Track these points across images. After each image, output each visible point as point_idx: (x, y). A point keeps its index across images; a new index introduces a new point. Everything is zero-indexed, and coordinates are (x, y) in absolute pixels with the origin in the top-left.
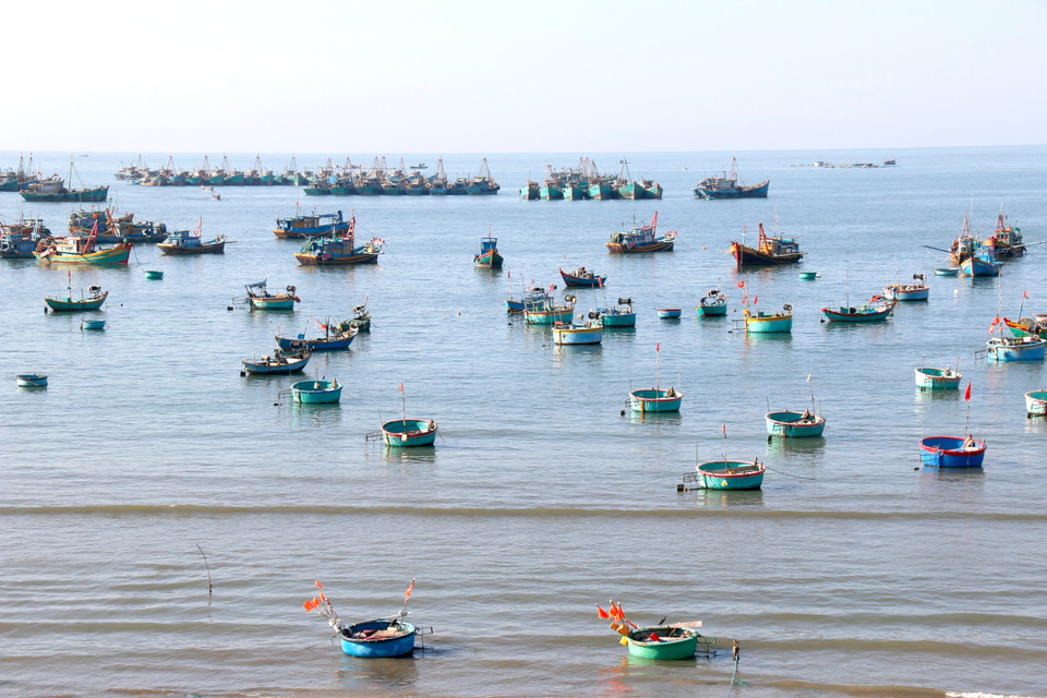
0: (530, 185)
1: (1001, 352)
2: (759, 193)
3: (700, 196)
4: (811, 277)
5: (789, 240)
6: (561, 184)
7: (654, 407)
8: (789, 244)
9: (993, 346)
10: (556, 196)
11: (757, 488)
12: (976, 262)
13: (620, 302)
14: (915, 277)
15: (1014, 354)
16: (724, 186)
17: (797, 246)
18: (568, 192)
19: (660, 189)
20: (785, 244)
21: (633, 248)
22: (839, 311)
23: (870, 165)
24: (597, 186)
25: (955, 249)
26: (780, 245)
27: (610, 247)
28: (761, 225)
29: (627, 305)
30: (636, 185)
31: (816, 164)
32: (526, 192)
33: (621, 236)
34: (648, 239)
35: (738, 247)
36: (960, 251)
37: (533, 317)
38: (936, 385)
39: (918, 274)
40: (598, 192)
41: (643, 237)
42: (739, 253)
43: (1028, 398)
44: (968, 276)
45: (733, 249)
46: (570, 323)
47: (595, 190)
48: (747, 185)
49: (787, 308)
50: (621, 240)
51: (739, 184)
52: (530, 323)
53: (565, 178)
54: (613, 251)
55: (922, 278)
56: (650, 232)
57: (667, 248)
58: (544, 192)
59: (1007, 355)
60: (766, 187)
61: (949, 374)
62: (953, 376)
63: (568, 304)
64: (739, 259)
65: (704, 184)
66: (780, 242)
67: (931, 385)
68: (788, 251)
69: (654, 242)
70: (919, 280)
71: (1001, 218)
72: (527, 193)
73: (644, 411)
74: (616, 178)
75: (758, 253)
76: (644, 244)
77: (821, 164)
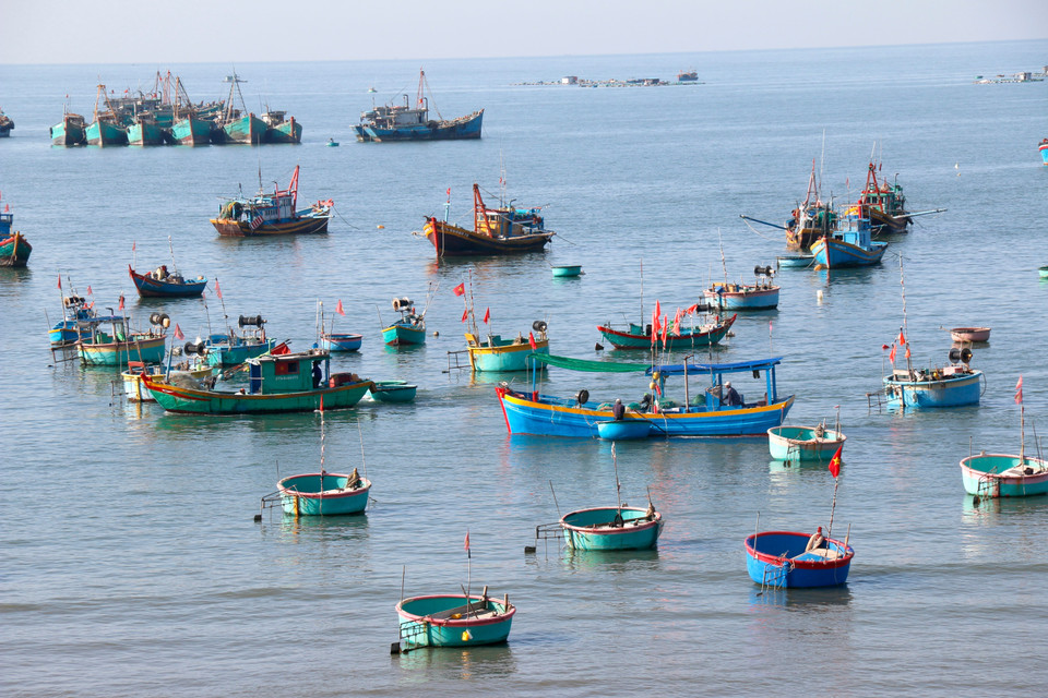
0: (68, 120)
1: (910, 392)
2: (467, 131)
3: (366, 138)
4: (573, 274)
5: (527, 211)
6: (125, 120)
7: (316, 507)
8: (526, 217)
9: (897, 385)
10: (116, 139)
11: (502, 643)
12: (834, 243)
13: (243, 322)
14: (757, 271)
15: (932, 396)
16: (406, 119)
17: (540, 221)
18: (135, 133)
19: (297, 127)
20: (519, 218)
21: (260, 228)
22: (626, 329)
23: (655, 81)
24: (186, 122)
25: (793, 224)
26: (510, 219)
27: (218, 226)
28: (476, 187)
29: (255, 327)
30: (255, 122)
31: (565, 81)
32: (60, 131)
33: (238, 207)
34: (284, 213)
35: (437, 226)
36: (801, 227)
37: (93, 354)
38: (806, 456)
39: (763, 266)
40: (188, 131)
41: (274, 208)
42: (439, 236)
43: (966, 471)
44: (823, 267)
45: (429, 229)
46: (157, 362)
47: (183, 129)
48: (445, 119)
49: (540, 326)
50: (239, 214)
51: (432, 117)
52: (86, 364)
53: (131, 109)
54: (226, 234)
55: (768, 274)
56: (289, 200)
57: (317, 228)
58: (93, 133)
59: (919, 397)
60: (478, 121)
61: (824, 435)
62: (832, 437)
63: (156, 329)
64: (439, 247)
65: (372, 116)
66: (512, 216)
67: (797, 456)
68: (526, 229)
69: (295, 218)
70: (763, 276)
71: (872, 168)
72: (64, 134)
73: (300, 514)
74: (221, 107)
75: (472, 235)
76: (277, 222)
77: (574, 80)
